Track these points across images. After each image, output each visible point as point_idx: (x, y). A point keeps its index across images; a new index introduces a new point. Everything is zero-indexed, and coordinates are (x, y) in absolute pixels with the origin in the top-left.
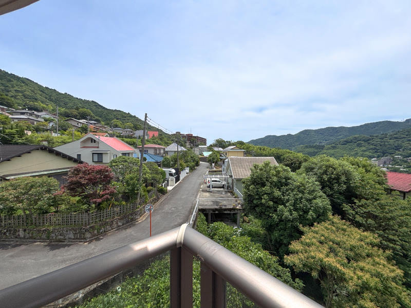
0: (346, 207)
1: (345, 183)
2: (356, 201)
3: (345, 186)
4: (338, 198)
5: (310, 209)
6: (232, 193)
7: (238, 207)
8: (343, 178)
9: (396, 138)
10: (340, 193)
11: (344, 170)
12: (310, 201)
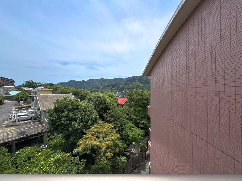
0: (104, 115)
1: (104, 104)
2: (108, 111)
3: (104, 106)
4: (102, 112)
5: (89, 120)
6: (40, 122)
7: (44, 131)
8: (104, 102)
9: (123, 84)
10: (103, 109)
11: (104, 98)
12: (89, 116)
